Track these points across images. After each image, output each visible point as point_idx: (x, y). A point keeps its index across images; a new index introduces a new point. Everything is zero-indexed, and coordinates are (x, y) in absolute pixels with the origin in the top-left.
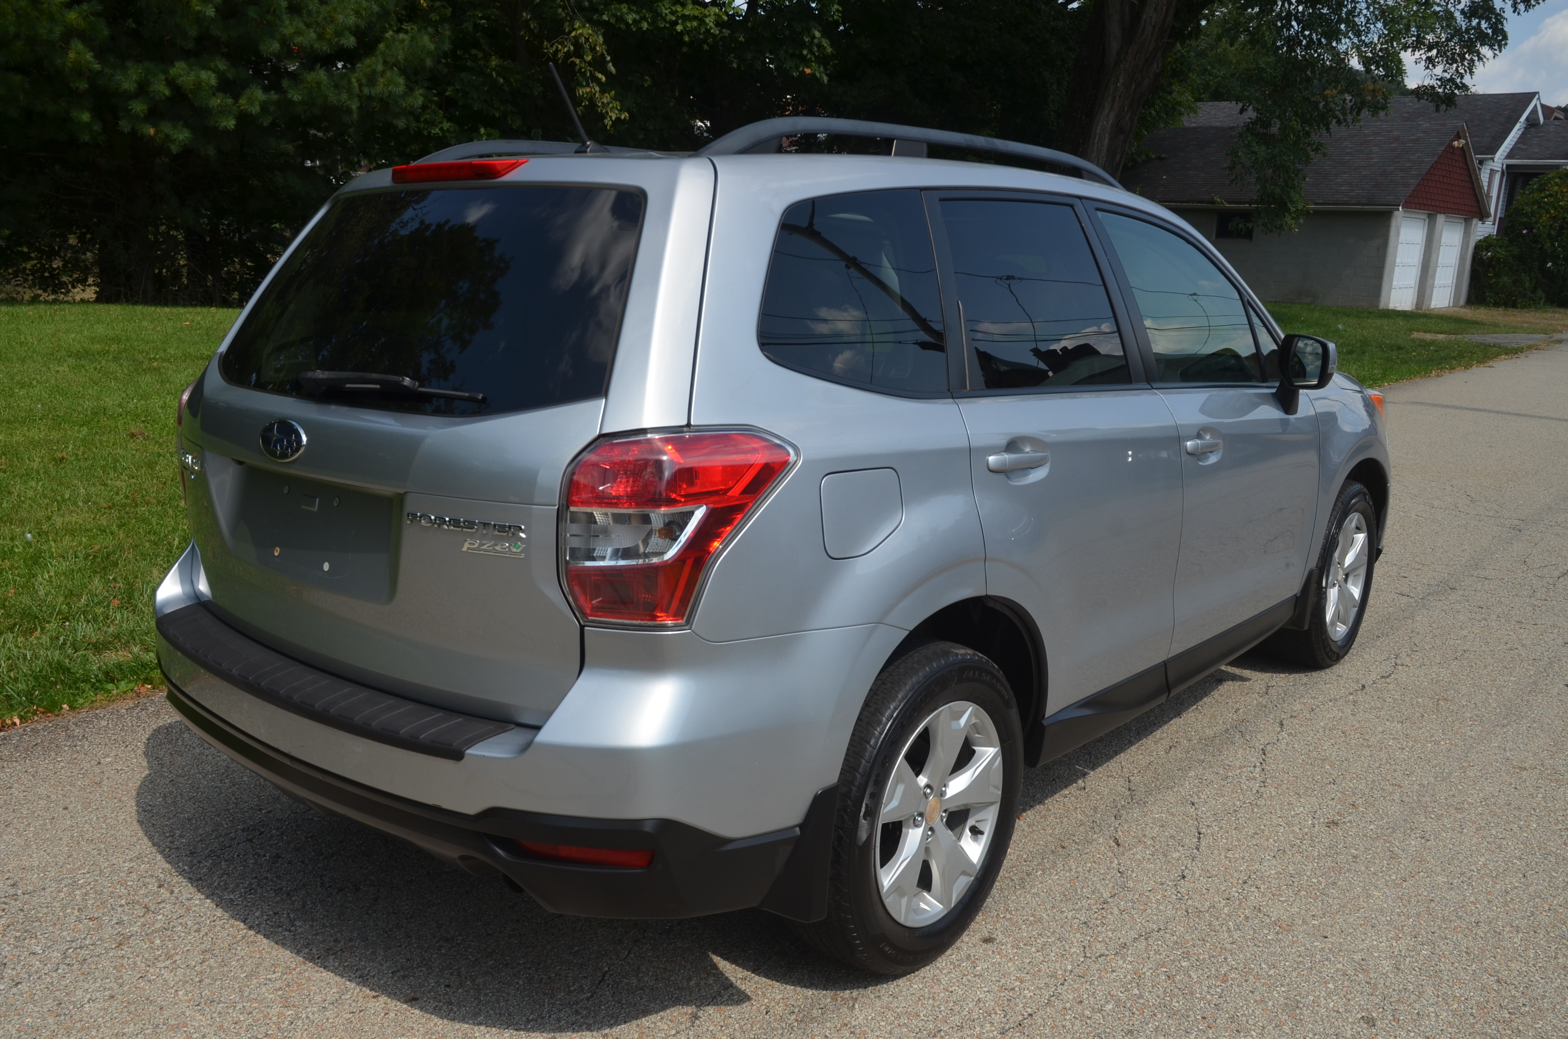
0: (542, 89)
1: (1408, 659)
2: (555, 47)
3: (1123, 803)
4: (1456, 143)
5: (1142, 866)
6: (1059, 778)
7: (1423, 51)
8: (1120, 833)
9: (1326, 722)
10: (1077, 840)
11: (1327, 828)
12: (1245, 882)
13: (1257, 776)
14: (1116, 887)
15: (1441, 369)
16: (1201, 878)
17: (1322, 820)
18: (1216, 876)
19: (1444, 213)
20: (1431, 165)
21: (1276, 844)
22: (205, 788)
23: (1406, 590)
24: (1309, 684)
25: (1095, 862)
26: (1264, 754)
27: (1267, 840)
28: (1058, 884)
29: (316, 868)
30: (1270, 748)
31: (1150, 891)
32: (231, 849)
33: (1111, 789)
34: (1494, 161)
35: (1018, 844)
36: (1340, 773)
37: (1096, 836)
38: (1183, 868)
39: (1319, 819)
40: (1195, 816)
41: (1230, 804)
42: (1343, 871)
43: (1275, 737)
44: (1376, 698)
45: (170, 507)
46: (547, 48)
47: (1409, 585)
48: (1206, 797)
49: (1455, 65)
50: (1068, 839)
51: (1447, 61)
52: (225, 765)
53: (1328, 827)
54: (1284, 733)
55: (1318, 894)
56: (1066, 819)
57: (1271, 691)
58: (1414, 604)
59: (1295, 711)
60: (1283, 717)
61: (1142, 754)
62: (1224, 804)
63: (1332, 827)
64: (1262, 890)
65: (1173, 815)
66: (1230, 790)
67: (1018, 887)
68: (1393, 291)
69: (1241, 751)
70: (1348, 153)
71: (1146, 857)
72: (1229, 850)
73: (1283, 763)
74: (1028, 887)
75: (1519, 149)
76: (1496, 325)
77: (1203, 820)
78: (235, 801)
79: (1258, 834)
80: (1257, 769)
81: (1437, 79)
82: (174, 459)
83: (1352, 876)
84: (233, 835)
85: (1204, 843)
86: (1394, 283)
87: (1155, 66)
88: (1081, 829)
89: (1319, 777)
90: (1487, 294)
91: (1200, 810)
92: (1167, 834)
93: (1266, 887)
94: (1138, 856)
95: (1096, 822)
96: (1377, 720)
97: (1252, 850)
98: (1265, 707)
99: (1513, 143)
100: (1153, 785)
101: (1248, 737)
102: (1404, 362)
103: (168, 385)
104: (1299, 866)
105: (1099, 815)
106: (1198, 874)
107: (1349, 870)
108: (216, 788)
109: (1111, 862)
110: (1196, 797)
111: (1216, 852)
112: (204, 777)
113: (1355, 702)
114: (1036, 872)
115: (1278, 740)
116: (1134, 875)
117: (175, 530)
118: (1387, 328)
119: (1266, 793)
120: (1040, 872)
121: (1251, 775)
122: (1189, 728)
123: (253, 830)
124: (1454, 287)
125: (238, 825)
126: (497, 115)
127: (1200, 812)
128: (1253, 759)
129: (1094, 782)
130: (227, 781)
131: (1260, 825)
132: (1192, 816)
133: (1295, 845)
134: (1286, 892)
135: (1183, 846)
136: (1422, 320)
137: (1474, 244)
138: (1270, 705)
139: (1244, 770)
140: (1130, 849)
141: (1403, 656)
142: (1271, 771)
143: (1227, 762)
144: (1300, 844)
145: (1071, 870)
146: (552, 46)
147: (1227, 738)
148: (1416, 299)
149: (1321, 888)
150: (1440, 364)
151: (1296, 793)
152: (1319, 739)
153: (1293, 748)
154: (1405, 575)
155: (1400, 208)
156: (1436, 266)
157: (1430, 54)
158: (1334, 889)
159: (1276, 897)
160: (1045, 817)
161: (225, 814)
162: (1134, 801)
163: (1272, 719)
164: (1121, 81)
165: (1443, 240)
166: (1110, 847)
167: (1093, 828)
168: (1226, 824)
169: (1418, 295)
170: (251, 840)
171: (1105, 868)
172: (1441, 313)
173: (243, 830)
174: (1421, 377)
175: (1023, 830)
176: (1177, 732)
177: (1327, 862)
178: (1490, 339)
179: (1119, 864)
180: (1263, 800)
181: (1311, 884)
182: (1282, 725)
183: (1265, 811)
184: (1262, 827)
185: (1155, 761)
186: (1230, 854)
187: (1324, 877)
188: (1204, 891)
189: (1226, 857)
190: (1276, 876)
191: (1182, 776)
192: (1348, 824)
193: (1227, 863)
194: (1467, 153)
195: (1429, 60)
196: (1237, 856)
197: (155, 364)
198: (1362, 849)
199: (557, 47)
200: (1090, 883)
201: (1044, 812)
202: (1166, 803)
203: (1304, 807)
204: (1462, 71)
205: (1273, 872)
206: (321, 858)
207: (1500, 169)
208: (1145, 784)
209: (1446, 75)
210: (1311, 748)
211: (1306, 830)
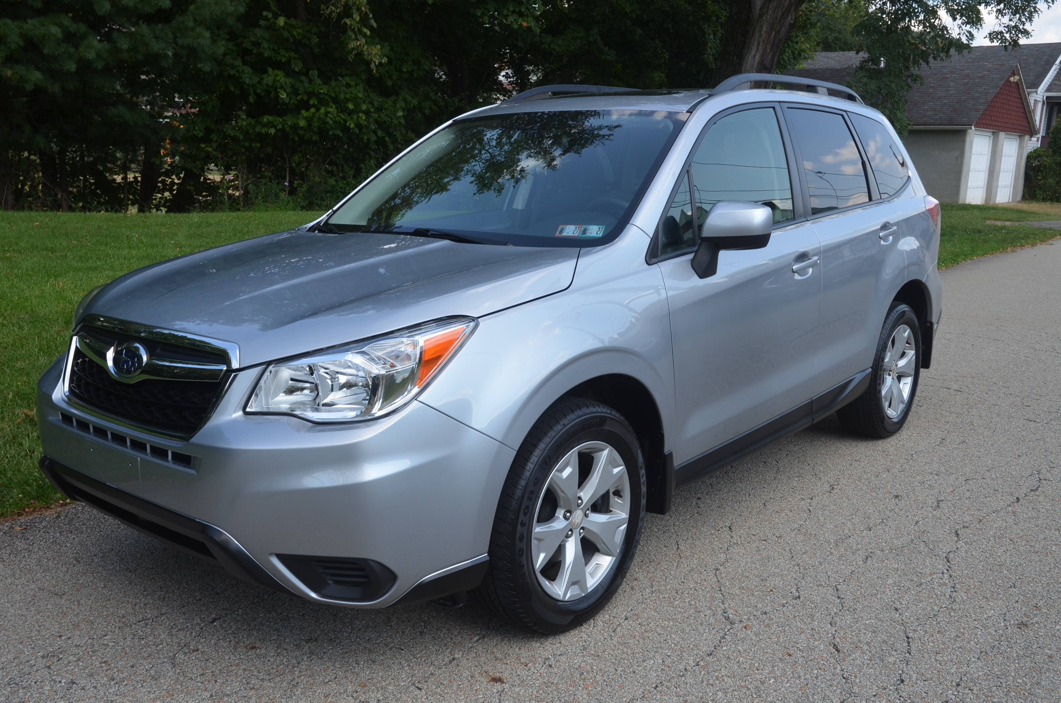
0: (318, 39)
1: (1049, 475)
2: (329, 9)
3: (835, 611)
4: (1012, 79)
5: (863, 671)
6: (775, 589)
7: (994, 5)
8: (838, 640)
9: (995, 531)
10: (801, 648)
11: (1018, 630)
12: (958, 685)
13: (947, 581)
14: (844, 693)
15: (1014, 246)
16: (919, 682)
17: (1012, 622)
18: (931, 679)
19: (1004, 131)
20: (994, 95)
21: (978, 646)
22: (12, 616)
23: (1032, 417)
24: (973, 498)
25: (820, 669)
26: (949, 562)
27: (969, 642)
28: (790, 692)
29: (107, 693)
30: (952, 556)
31: (875, 696)
32: (30, 676)
33: (823, 598)
34: (1037, 94)
35: (749, 653)
36: (1017, 577)
37: (817, 643)
38: (900, 672)
39: (1010, 621)
40: (901, 621)
41: (929, 609)
42: (1043, 671)
43: (954, 546)
44: (1031, 509)
45: (7, 368)
46: (323, 10)
47: (1033, 412)
48: (907, 602)
49: (1018, 16)
50: (793, 647)
51: (1012, 12)
52: (32, 594)
53: (1019, 628)
54: (961, 542)
55: (1026, 694)
56: (788, 627)
57: (941, 504)
58: (1041, 428)
59: (966, 522)
60: (957, 527)
61: (843, 564)
62: (924, 609)
63: (1023, 628)
64: (975, 692)
65: (880, 620)
66: (926, 596)
67: (755, 696)
68: (968, 190)
69: (928, 560)
70: (931, 87)
71: (865, 662)
72: (937, 653)
73: (966, 569)
74: (764, 695)
75: (1055, 84)
76: (1048, 215)
77: (909, 625)
78: (38, 628)
79: (959, 637)
80: (946, 576)
81: (1004, 27)
82: (15, 328)
83: (1052, 676)
84: (32, 662)
85: (914, 647)
86: (969, 184)
87: (790, 18)
88: (803, 636)
89: (1000, 581)
90: (1038, 192)
91: (904, 615)
92: (879, 639)
93: (978, 688)
94: (858, 662)
95: (815, 630)
96: (1037, 528)
97: (957, 652)
98: (940, 519)
99: (1051, 80)
100: (859, 593)
101: (931, 547)
102: (985, 242)
103: (16, 270)
104: (1003, 667)
105: (816, 623)
106: (914, 676)
107: (1048, 670)
108: (22, 615)
109: (835, 668)
110: (898, 603)
111: (926, 655)
112: (12, 606)
113: (1014, 513)
114: (769, 680)
115: (957, 548)
116: (858, 681)
117: (10, 385)
118: (967, 217)
119: (958, 598)
120: (772, 680)
121: (942, 581)
122: (879, 539)
123: (52, 656)
124: (1012, 187)
125: (39, 652)
126: (283, 61)
127: (904, 618)
128: (940, 567)
129: (806, 592)
130: (32, 609)
131: (959, 629)
132: (898, 621)
133: (994, 646)
134: (997, 693)
135: (896, 651)
136: (992, 211)
137: (1026, 155)
138: (944, 518)
139: (935, 576)
140: (850, 655)
141: (1044, 471)
142: (958, 577)
143: (918, 570)
144: (999, 646)
145: (800, 677)
146: (327, 8)
147: (914, 547)
148: (985, 197)
149: (1027, 688)
150: (1013, 242)
151: (984, 597)
152: (992, 547)
153: (972, 555)
154: (1028, 404)
155: (973, 127)
156: (1000, 172)
157: (999, 7)
158: (1039, 689)
159: (989, 698)
160: (768, 626)
161: (28, 642)
162: (845, 608)
163: (948, 530)
164: (764, 29)
165: (1004, 152)
166: (831, 653)
167: (813, 635)
168: (929, 628)
169: (987, 193)
170: (49, 667)
171: (831, 674)
172: (1005, 206)
173: (43, 657)
174: (1001, 253)
175: (751, 639)
176: (870, 544)
177: (1026, 662)
178: (1045, 224)
179: (842, 670)
180: (957, 605)
181: (1017, 684)
182: (957, 535)
183: (961, 615)
184: (962, 630)
185: (856, 571)
186: (939, 657)
187: (1027, 677)
188: (924, 695)
189: (936, 660)
190: (985, 678)
191: (882, 584)
192: (1037, 625)
193: (938, 665)
194: (1020, 86)
195: (999, 11)
196: (946, 658)
197: (8, 254)
198: (1055, 648)
199: (332, 9)
200: (819, 690)
201: (767, 621)
202: (873, 610)
203: (994, 610)
204: (1024, 20)
205: (981, 674)
206: (112, 683)
207: (1041, 100)
208: (851, 592)
209: (1011, 23)
210: (988, 555)
211: (1001, 632)
